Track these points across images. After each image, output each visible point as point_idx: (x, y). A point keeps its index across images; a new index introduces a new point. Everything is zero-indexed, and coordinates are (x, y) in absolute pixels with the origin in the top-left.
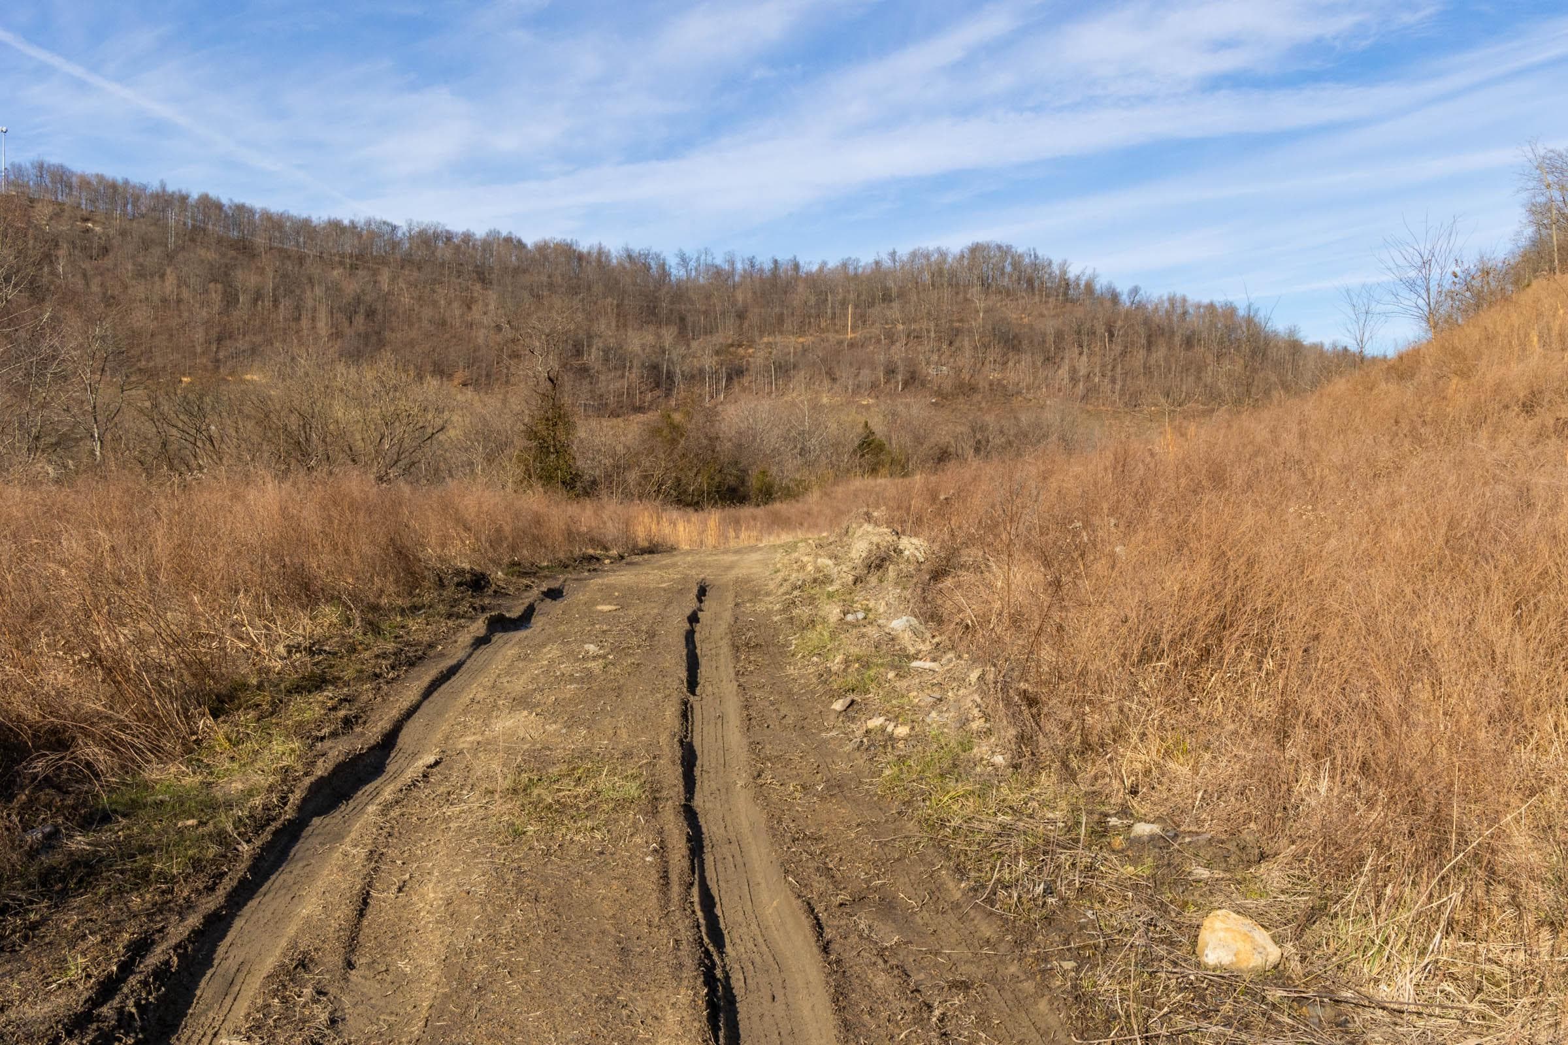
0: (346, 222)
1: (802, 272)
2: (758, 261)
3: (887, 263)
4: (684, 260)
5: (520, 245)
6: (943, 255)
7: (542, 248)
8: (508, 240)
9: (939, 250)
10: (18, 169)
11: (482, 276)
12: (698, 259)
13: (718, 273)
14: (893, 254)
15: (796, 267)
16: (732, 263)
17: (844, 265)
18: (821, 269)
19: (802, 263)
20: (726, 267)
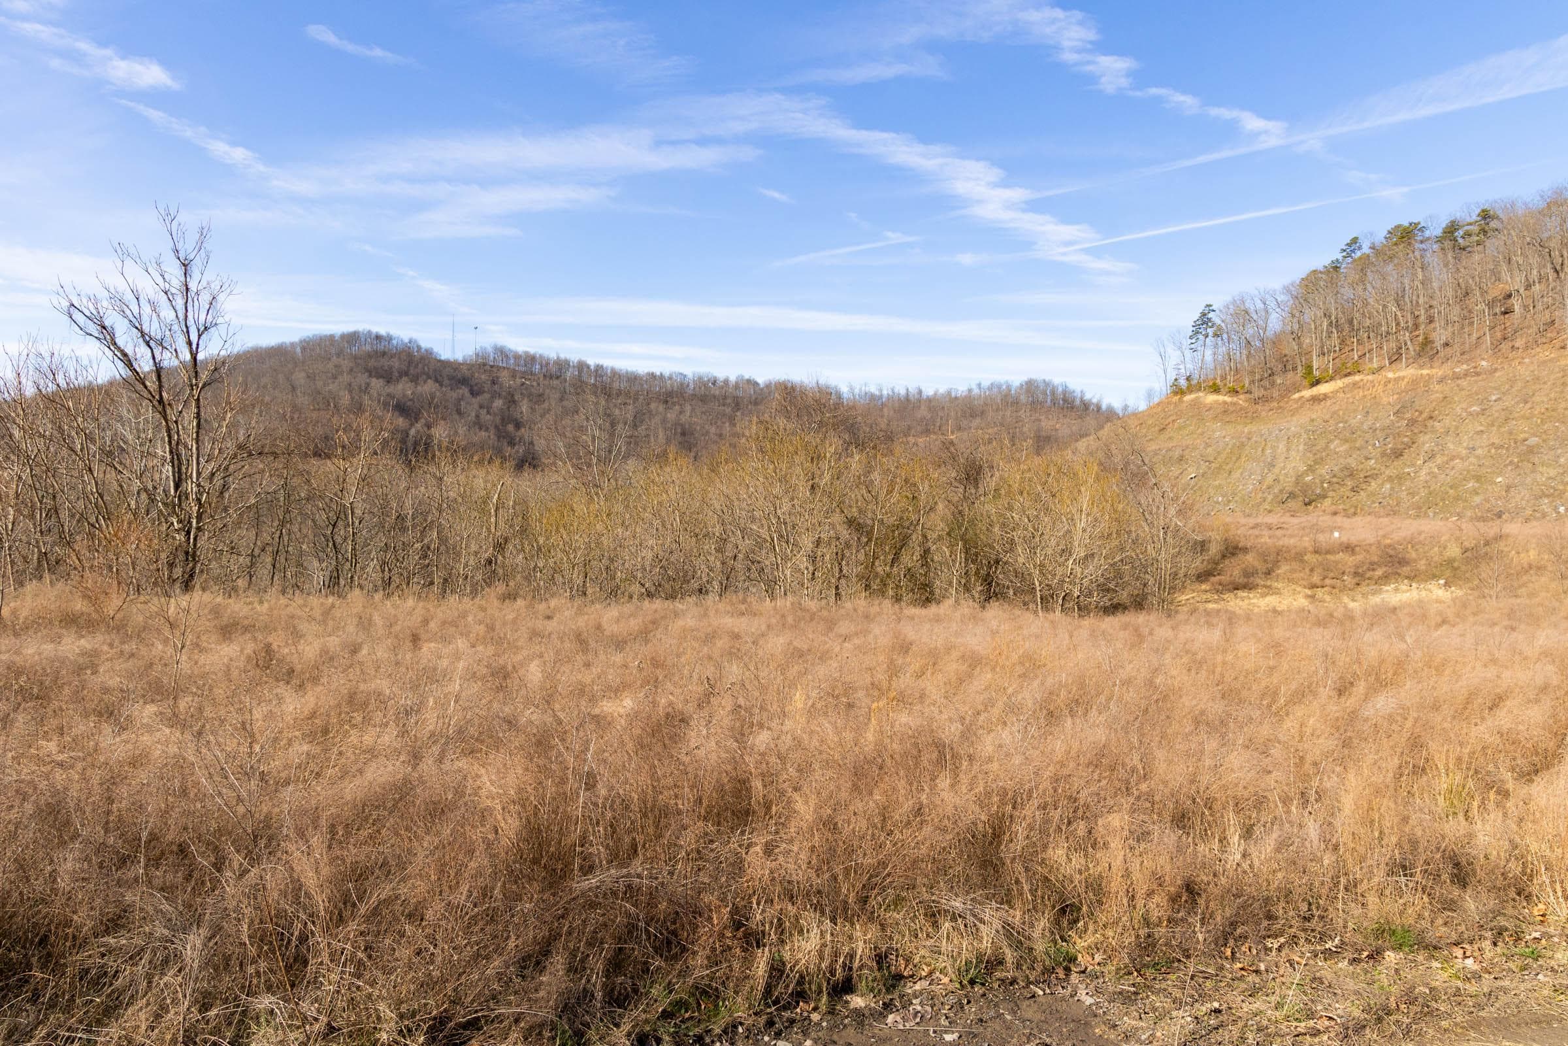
0: (658, 374)
1: (924, 396)
2: (896, 391)
3: (976, 391)
4: (852, 389)
5: (756, 384)
6: (1009, 387)
7: (768, 386)
8: (749, 381)
9: (1007, 382)
10: (484, 349)
11: (737, 404)
12: (861, 389)
13: (873, 397)
14: (979, 385)
15: (920, 392)
16: (881, 390)
17: (949, 393)
18: (935, 394)
19: (923, 389)
20: (877, 393)
